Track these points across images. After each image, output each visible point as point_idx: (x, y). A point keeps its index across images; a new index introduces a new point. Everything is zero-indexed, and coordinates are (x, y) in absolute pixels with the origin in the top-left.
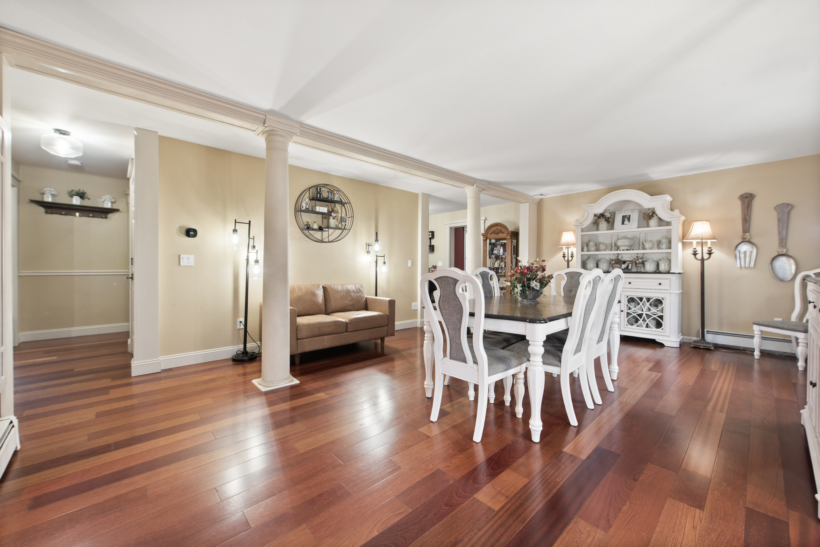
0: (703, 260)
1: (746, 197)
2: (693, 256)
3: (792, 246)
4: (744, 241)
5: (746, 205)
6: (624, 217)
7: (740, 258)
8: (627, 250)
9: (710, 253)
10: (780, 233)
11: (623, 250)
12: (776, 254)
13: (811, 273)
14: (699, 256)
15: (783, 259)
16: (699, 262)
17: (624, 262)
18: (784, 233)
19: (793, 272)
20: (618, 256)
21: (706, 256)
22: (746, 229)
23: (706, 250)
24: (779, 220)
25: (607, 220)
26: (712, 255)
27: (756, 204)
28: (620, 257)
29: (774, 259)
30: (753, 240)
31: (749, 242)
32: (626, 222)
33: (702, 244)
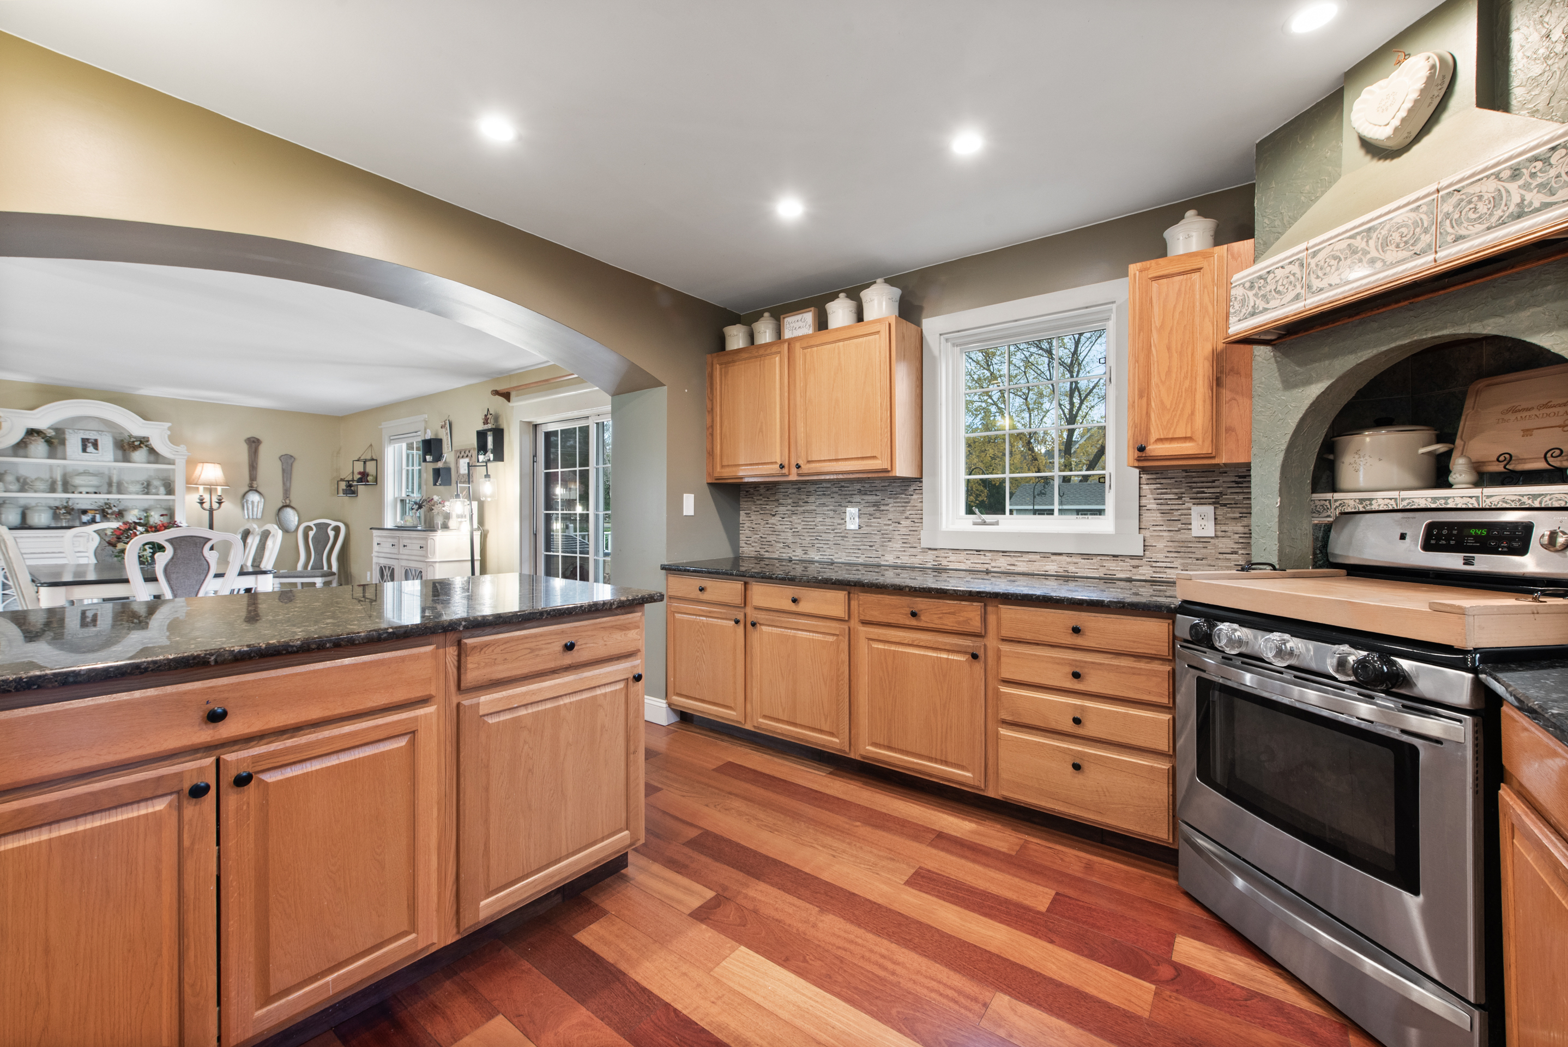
0: (211, 511)
1: (254, 442)
2: (199, 505)
3: (295, 499)
4: (252, 489)
5: (253, 450)
6: (85, 442)
7: (248, 509)
8: (96, 493)
9: (220, 503)
10: (284, 484)
11: (87, 493)
12: (281, 505)
13: (311, 524)
14: (207, 506)
15: (289, 510)
16: (207, 512)
17: (85, 512)
18: (288, 484)
19: (296, 523)
20: (67, 502)
21: (215, 506)
22: (253, 478)
23: (215, 499)
24: (283, 471)
25: (49, 441)
26: (223, 504)
27: (263, 450)
28: (70, 504)
29: (280, 509)
30: (259, 489)
31: (257, 491)
32: (90, 448)
33: (211, 491)
